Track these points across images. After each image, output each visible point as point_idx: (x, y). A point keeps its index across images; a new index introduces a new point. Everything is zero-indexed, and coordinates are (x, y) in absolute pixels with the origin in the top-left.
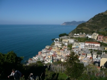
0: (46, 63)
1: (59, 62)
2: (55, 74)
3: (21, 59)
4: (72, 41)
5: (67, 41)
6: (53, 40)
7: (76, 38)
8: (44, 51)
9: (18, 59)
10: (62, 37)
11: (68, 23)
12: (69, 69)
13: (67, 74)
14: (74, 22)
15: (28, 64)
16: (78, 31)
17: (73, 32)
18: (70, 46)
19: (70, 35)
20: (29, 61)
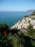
0: (18, 28)
1: (24, 28)
2: (22, 33)
3: (8, 27)
4: (30, 19)
6: (22, 18)
7: (32, 18)
8: (18, 23)
9: (7, 26)
10: (26, 17)
11: (29, 11)
12: (28, 31)
13: (27, 33)
14: (32, 10)
15: (11, 29)
16: (33, 15)
17: (31, 15)
18: (29, 21)
19: (29, 16)
20: (12, 27)
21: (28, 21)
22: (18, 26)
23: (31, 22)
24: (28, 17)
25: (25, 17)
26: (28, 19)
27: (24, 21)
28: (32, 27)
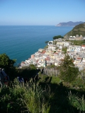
0: (39, 66)
1: (52, 66)
2: (48, 77)
3: (14, 62)
4: (67, 44)
5: (61, 44)
6: (47, 42)
7: (72, 41)
8: (37, 54)
9: (11, 62)
10: (56, 40)
11: (63, 24)
12: (62, 73)
13: (60, 78)
15: (21, 67)
16: (74, 33)
17: (69, 34)
18: (65, 49)
19: (65, 37)
21: (61, 47)
22: (37, 61)
23: (68, 50)
24: (63, 38)
25: (55, 38)
26: (62, 44)
27: (53, 48)
28: (71, 62)
